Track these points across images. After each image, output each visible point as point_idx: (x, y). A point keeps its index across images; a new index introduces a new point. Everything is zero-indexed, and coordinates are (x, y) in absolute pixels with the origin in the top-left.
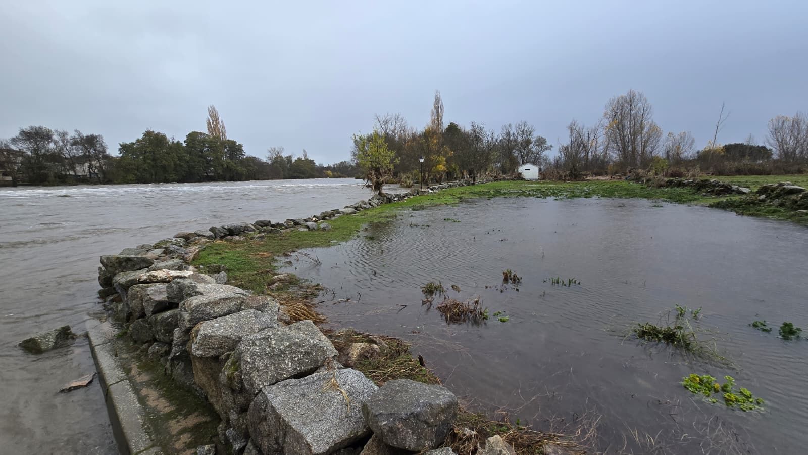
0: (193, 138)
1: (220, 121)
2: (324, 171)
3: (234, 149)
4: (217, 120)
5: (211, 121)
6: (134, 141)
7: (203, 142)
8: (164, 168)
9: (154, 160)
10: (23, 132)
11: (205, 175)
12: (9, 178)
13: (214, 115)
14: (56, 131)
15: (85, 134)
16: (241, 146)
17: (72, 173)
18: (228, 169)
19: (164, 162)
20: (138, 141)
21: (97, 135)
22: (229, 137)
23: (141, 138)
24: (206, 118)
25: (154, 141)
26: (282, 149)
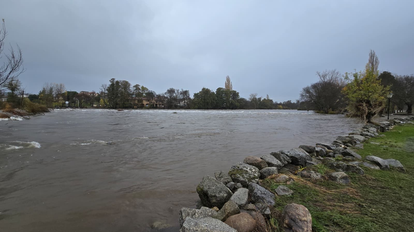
0: (219, 90)
1: (230, 82)
2: (278, 106)
3: (235, 94)
4: (229, 82)
5: (227, 82)
6: (199, 92)
7: (223, 92)
8: (208, 103)
9: (204, 99)
10: (168, 90)
11: (222, 106)
12: (163, 106)
13: (228, 80)
14: (176, 89)
15: (184, 90)
16: (238, 93)
17: (179, 105)
18: (232, 104)
19: (208, 101)
20: (200, 92)
21: (188, 90)
22: (233, 89)
23: (201, 91)
24: (225, 81)
25: (206, 92)
26: (256, 95)
